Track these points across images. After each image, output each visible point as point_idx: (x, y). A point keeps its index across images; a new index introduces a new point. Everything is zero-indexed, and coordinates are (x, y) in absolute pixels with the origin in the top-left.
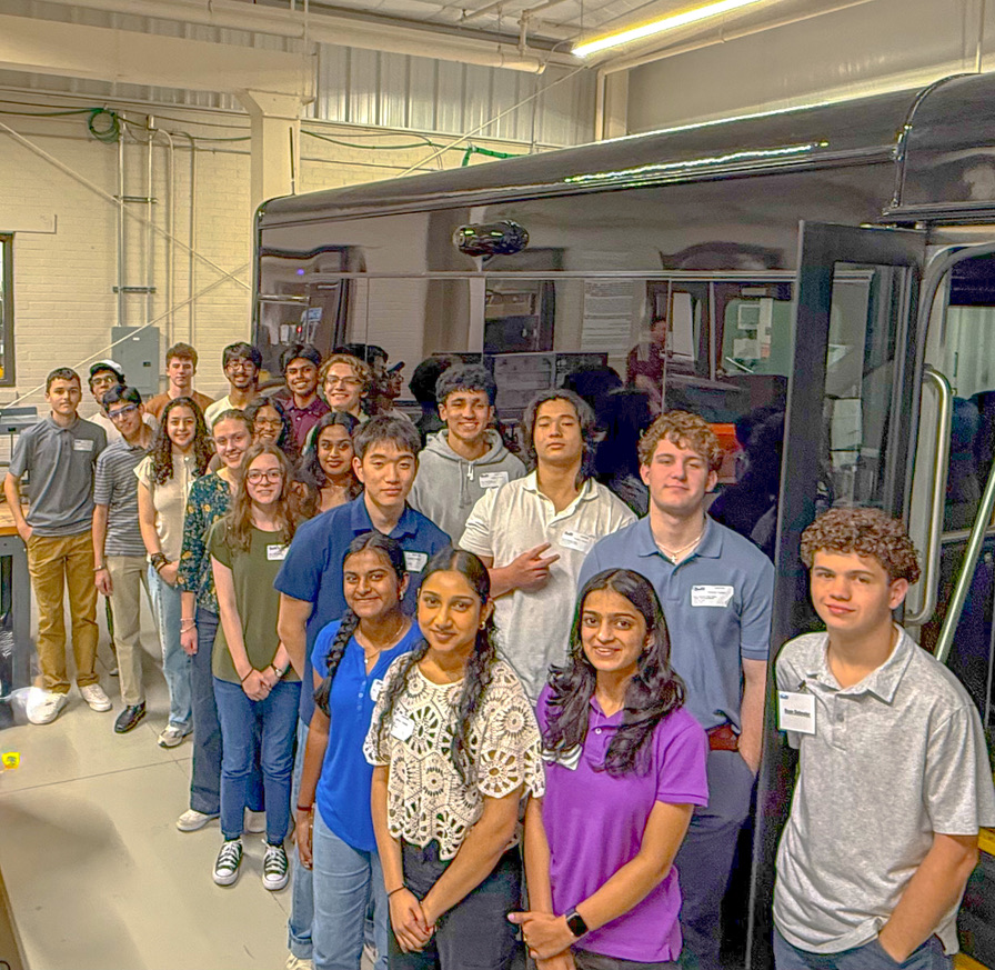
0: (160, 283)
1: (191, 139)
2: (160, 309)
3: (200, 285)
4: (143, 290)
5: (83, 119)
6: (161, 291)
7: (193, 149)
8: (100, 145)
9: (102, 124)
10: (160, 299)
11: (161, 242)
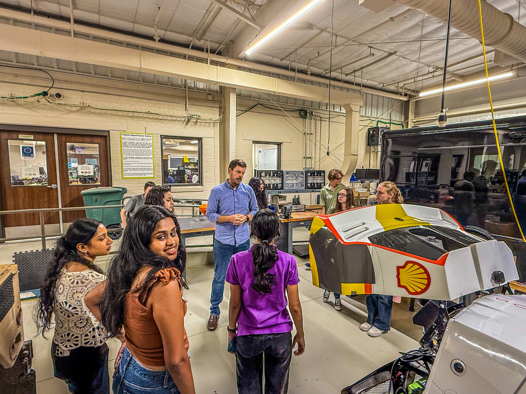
0: (313, 156)
1: (321, 118)
2: (313, 162)
3: (321, 157)
4: (310, 158)
5: (298, 112)
6: (314, 158)
7: (321, 120)
8: (302, 119)
9: (302, 114)
10: (313, 160)
11: (314, 145)
